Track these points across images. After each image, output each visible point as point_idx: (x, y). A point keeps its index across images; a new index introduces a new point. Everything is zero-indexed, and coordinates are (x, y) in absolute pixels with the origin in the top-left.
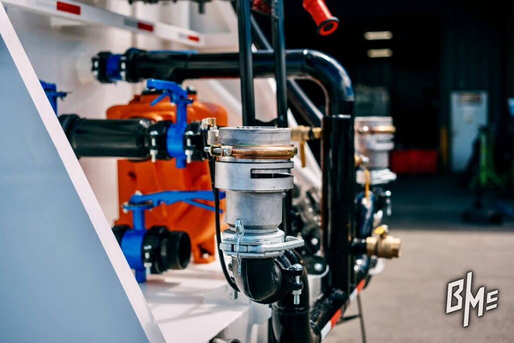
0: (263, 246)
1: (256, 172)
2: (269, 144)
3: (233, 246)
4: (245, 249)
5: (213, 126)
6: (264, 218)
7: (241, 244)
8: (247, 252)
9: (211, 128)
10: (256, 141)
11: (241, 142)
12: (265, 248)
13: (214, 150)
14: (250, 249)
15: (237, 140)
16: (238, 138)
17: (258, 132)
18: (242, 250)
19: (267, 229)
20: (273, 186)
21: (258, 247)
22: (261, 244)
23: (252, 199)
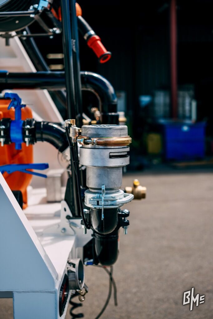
0: (118, 201)
1: (112, 154)
2: (119, 136)
3: (98, 202)
4: (107, 203)
5: (74, 125)
6: (115, 183)
7: (105, 200)
8: (108, 205)
9: (72, 126)
10: (112, 135)
11: (102, 136)
12: (119, 202)
13: (85, 141)
14: (110, 203)
15: (99, 134)
16: (100, 133)
17: (113, 129)
18: (105, 204)
19: (116, 190)
20: (122, 163)
21: (115, 201)
22: (117, 199)
23: (108, 171)
